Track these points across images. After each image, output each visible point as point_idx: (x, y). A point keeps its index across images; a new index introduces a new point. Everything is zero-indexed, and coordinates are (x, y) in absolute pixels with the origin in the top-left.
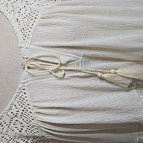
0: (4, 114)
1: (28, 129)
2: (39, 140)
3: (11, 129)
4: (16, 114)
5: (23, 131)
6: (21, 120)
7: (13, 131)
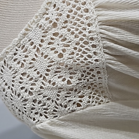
0: (31, 24)
1: (75, 48)
2: (90, 80)
3: (42, 54)
4: (55, 21)
5: (66, 55)
6: (64, 32)
7: (46, 57)
